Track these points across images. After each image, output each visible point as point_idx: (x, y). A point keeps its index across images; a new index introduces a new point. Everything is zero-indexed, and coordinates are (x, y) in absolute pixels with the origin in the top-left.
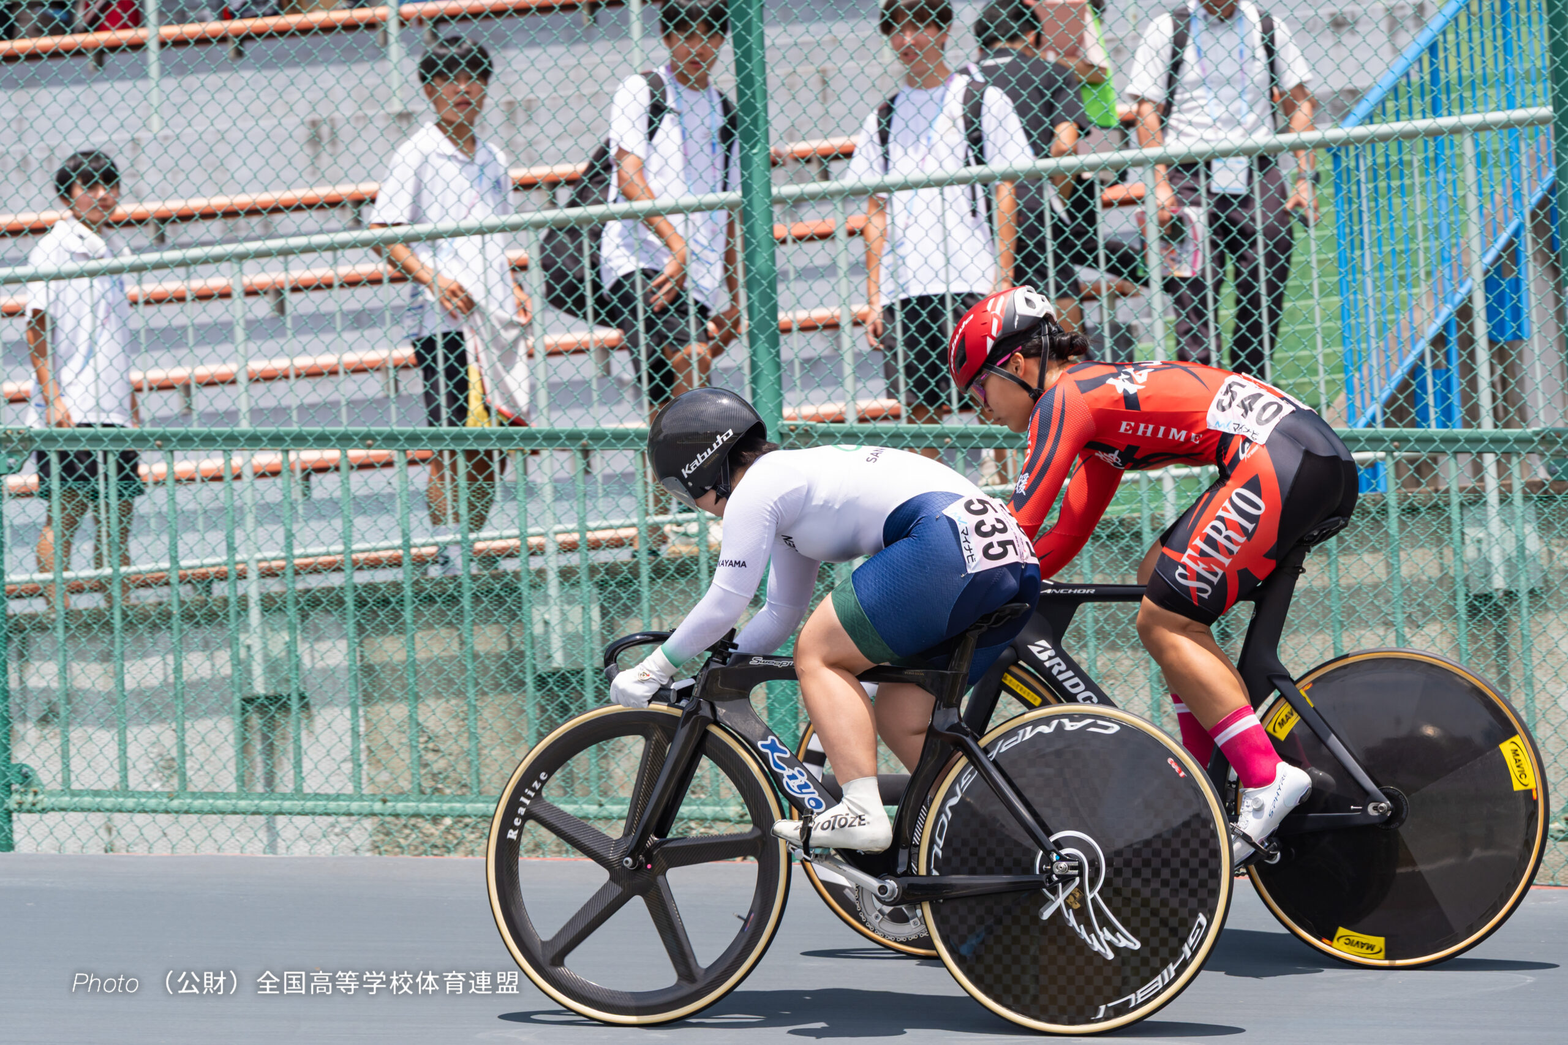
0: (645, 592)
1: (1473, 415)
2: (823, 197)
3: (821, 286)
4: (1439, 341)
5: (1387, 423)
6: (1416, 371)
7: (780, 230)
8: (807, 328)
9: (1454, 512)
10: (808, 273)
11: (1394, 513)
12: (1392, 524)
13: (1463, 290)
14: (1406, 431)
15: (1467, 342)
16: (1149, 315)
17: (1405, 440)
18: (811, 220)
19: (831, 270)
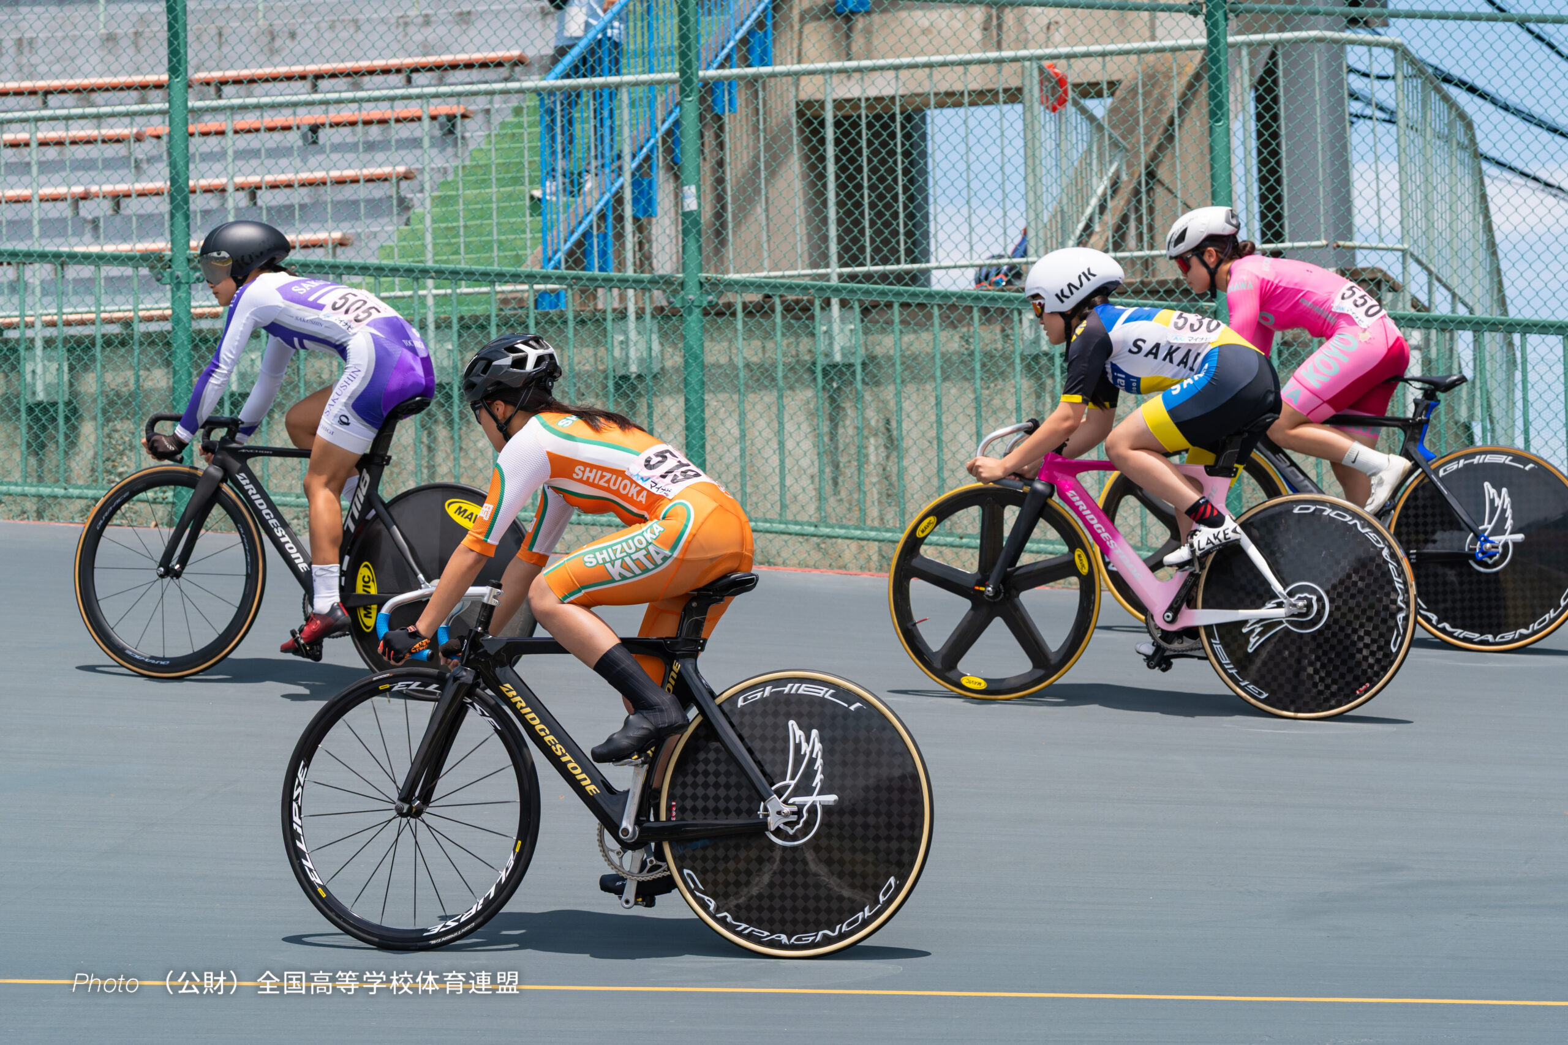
0: (98, 355)
1: (621, 265)
2: (215, 110)
3: (218, 167)
4: (602, 217)
5: (568, 268)
6: (587, 235)
7: (191, 129)
8: (207, 190)
9: (609, 325)
10: (208, 157)
11: (571, 324)
12: (570, 331)
13: (617, 185)
14: (581, 273)
15: (620, 219)
16: (422, 191)
17: (579, 278)
18: (211, 123)
19: (223, 154)
